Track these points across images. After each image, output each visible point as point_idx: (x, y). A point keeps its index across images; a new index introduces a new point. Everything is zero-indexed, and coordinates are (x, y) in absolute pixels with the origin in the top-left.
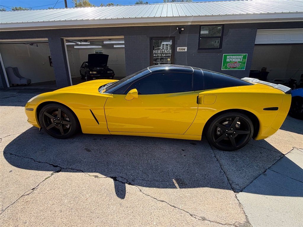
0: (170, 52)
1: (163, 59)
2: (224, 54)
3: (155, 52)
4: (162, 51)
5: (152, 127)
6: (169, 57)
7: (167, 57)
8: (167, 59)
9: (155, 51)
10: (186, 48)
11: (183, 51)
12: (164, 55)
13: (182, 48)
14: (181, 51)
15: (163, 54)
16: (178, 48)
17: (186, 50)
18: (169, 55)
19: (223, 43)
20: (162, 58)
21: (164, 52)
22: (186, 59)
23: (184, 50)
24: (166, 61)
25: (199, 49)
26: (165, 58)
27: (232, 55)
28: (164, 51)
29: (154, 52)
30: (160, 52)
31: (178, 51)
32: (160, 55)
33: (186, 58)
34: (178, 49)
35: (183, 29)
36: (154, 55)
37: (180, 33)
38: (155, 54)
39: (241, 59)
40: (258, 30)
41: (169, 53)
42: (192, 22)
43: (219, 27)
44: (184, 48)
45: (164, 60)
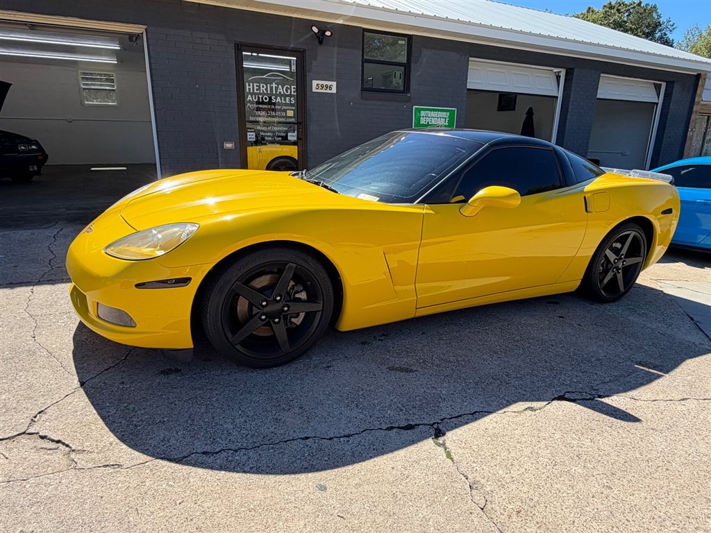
0: (292, 93)
1: (274, 110)
2: (414, 107)
3: (251, 87)
4: (271, 88)
5: (508, 278)
6: (291, 105)
7: (286, 104)
8: (285, 111)
9: (249, 85)
10: (334, 84)
11: (328, 91)
12: (276, 99)
13: (325, 83)
14: (323, 91)
15: (274, 95)
16: (315, 83)
17: (334, 90)
18: (290, 101)
19: (413, 82)
20: (273, 107)
21: (276, 91)
22: (336, 113)
23: (330, 88)
24: (283, 117)
25: (363, 90)
26: (279, 107)
27: (431, 110)
28: (277, 88)
29: (247, 87)
30: (266, 89)
31: (314, 90)
32: (266, 99)
33: (336, 110)
34: (316, 85)
35: (328, 33)
36: (249, 98)
37: (321, 42)
38: (252, 94)
39: (445, 118)
40: (470, 59)
41: (290, 96)
42: (353, 19)
43: (402, 40)
44: (329, 83)
45: (278, 113)
